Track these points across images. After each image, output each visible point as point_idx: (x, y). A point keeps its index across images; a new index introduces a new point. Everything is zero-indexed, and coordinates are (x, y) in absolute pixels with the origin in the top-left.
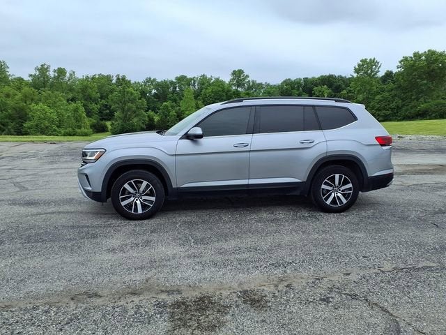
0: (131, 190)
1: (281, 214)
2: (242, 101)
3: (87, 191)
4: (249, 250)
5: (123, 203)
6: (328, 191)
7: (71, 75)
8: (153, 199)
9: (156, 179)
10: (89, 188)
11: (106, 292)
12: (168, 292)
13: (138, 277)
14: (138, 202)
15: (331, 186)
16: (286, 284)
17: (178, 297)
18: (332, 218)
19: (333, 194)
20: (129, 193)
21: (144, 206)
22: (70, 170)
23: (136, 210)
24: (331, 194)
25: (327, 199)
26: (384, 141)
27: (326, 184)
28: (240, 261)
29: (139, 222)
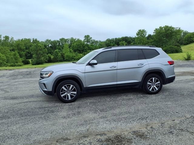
0: (66, 89)
1: (131, 96)
2: (111, 48)
3: (44, 91)
4: (126, 113)
5: (62, 96)
6: (150, 85)
7: (11, 39)
8: (75, 93)
9: (77, 84)
10: (46, 90)
11: (71, 137)
12: (100, 135)
13: (83, 129)
14: (69, 95)
15: (151, 83)
16: (150, 127)
17: (106, 137)
18: (153, 97)
19: (152, 86)
20: (65, 91)
21: (71, 96)
22: (25, 82)
23: (68, 98)
24: (151, 86)
25: (150, 89)
26: (171, 63)
27: (149, 82)
28: (125, 118)
29: (69, 104)
